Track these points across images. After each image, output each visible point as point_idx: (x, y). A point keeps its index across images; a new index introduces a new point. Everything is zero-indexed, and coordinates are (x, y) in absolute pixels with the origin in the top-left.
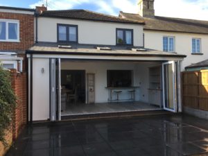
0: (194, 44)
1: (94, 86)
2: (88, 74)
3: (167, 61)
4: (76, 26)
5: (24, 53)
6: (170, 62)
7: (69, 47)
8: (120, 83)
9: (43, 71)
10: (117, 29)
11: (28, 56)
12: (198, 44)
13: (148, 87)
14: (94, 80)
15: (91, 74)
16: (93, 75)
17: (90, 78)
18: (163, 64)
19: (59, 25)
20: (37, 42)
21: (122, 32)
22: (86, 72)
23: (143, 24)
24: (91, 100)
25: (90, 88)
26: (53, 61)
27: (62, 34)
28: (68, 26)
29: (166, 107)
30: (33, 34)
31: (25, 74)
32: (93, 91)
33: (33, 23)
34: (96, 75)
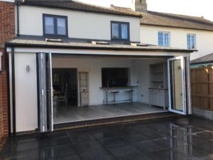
0: (189, 40)
1: (87, 86)
2: (80, 73)
3: (173, 57)
4: (66, 18)
5: (3, 46)
6: (177, 58)
7: (59, 40)
8: (114, 83)
9: (28, 69)
10: (112, 22)
11: (9, 50)
12: (193, 40)
13: (149, 87)
14: (87, 80)
15: (84, 73)
16: (86, 73)
17: (83, 77)
18: (169, 60)
19: (44, 16)
20: (18, 35)
21: (117, 25)
22: (78, 71)
23: (140, 17)
24: (84, 103)
25: (83, 88)
26: (42, 56)
27: (50, 26)
28: (55, 17)
29: (172, 108)
30: (14, 26)
31: (4, 73)
32: (86, 91)
33: (14, 12)
34: (89, 74)
